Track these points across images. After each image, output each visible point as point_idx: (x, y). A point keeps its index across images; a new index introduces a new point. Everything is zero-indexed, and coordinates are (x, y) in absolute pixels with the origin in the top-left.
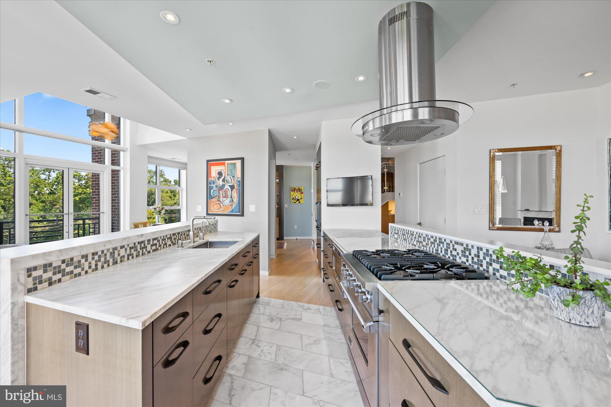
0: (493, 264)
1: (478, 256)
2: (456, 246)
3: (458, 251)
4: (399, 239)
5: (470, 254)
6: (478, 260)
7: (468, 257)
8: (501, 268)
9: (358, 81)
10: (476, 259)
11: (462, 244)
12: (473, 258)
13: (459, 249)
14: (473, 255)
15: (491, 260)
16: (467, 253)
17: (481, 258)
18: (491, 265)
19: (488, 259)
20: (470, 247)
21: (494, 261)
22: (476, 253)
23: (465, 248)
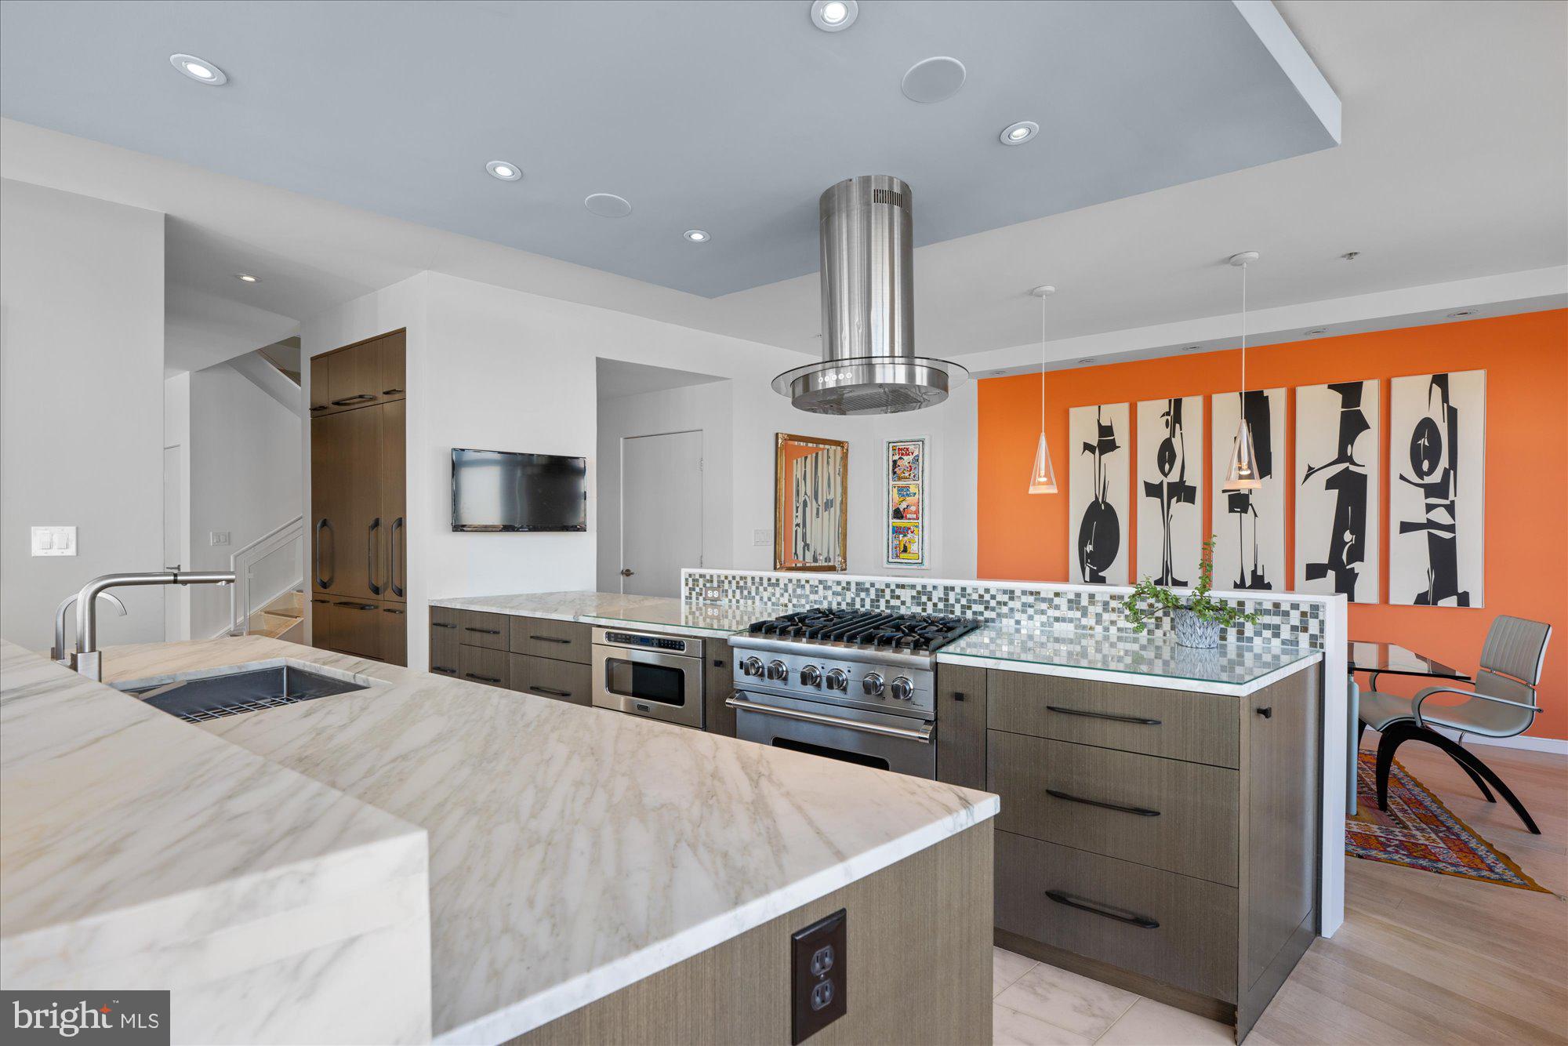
0: (973, 606)
1: (947, 600)
2: (898, 592)
3: (902, 599)
4: (727, 600)
5: (930, 599)
6: (945, 606)
7: (925, 604)
8: (986, 608)
9: (690, 240)
10: (941, 606)
11: (913, 587)
12: (935, 605)
13: (906, 595)
14: (935, 600)
15: (969, 601)
16: (924, 599)
17: (952, 601)
18: (969, 608)
19: (964, 601)
20: (929, 589)
21: (975, 602)
22: (942, 596)
23: (919, 592)
